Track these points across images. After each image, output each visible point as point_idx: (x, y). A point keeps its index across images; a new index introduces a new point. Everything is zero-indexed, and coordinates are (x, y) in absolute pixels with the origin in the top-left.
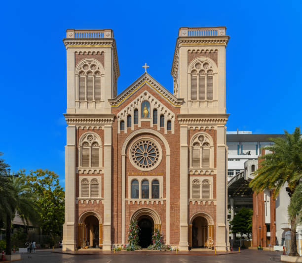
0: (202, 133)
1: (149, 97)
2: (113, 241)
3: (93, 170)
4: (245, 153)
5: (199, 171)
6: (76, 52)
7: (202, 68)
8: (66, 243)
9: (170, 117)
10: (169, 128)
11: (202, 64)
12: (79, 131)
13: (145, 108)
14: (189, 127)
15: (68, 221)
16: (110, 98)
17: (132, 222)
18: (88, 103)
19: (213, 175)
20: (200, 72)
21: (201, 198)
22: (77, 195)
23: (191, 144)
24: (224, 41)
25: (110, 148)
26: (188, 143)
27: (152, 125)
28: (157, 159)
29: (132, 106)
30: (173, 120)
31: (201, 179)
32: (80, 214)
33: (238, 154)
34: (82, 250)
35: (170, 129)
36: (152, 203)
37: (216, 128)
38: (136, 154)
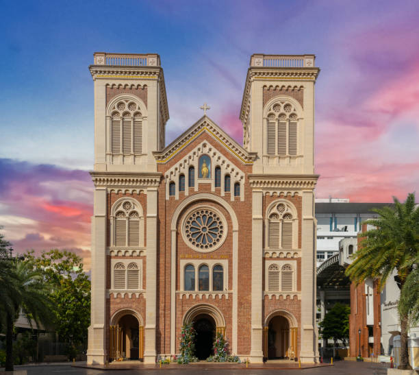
0: (282, 200)
1: (210, 150)
2: (158, 350)
3: (130, 252)
4: (340, 229)
5: (278, 253)
6: (107, 85)
7: (282, 110)
8: (92, 354)
9: (238, 178)
10: (237, 193)
11: (283, 106)
12: (112, 195)
13: (204, 165)
14: (264, 192)
15: (96, 323)
16: (156, 150)
17: (185, 324)
18: (124, 156)
19: (296, 259)
20: (280, 116)
21: (280, 290)
22: (108, 286)
23: (267, 216)
24: (313, 74)
25: (155, 219)
26: (263, 214)
27: (213, 189)
28: (220, 236)
29: (185, 161)
30: (243, 182)
31: (281, 264)
32: (112, 312)
33: (331, 230)
34: (114, 363)
35: (239, 194)
36: (214, 297)
37: (300, 193)
38: (191, 228)
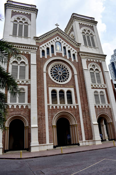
1: (60, 40)
3: (21, 81)
5: (97, 86)
6: (13, 11)
7: (87, 32)
10: (74, 58)
14: (86, 59)
19: (105, 89)
23: (89, 69)
24: (95, 23)
25: (36, 65)
28: (68, 77)
29: (49, 43)
31: (99, 91)
36: (69, 108)
37: (100, 61)
38: (53, 72)
